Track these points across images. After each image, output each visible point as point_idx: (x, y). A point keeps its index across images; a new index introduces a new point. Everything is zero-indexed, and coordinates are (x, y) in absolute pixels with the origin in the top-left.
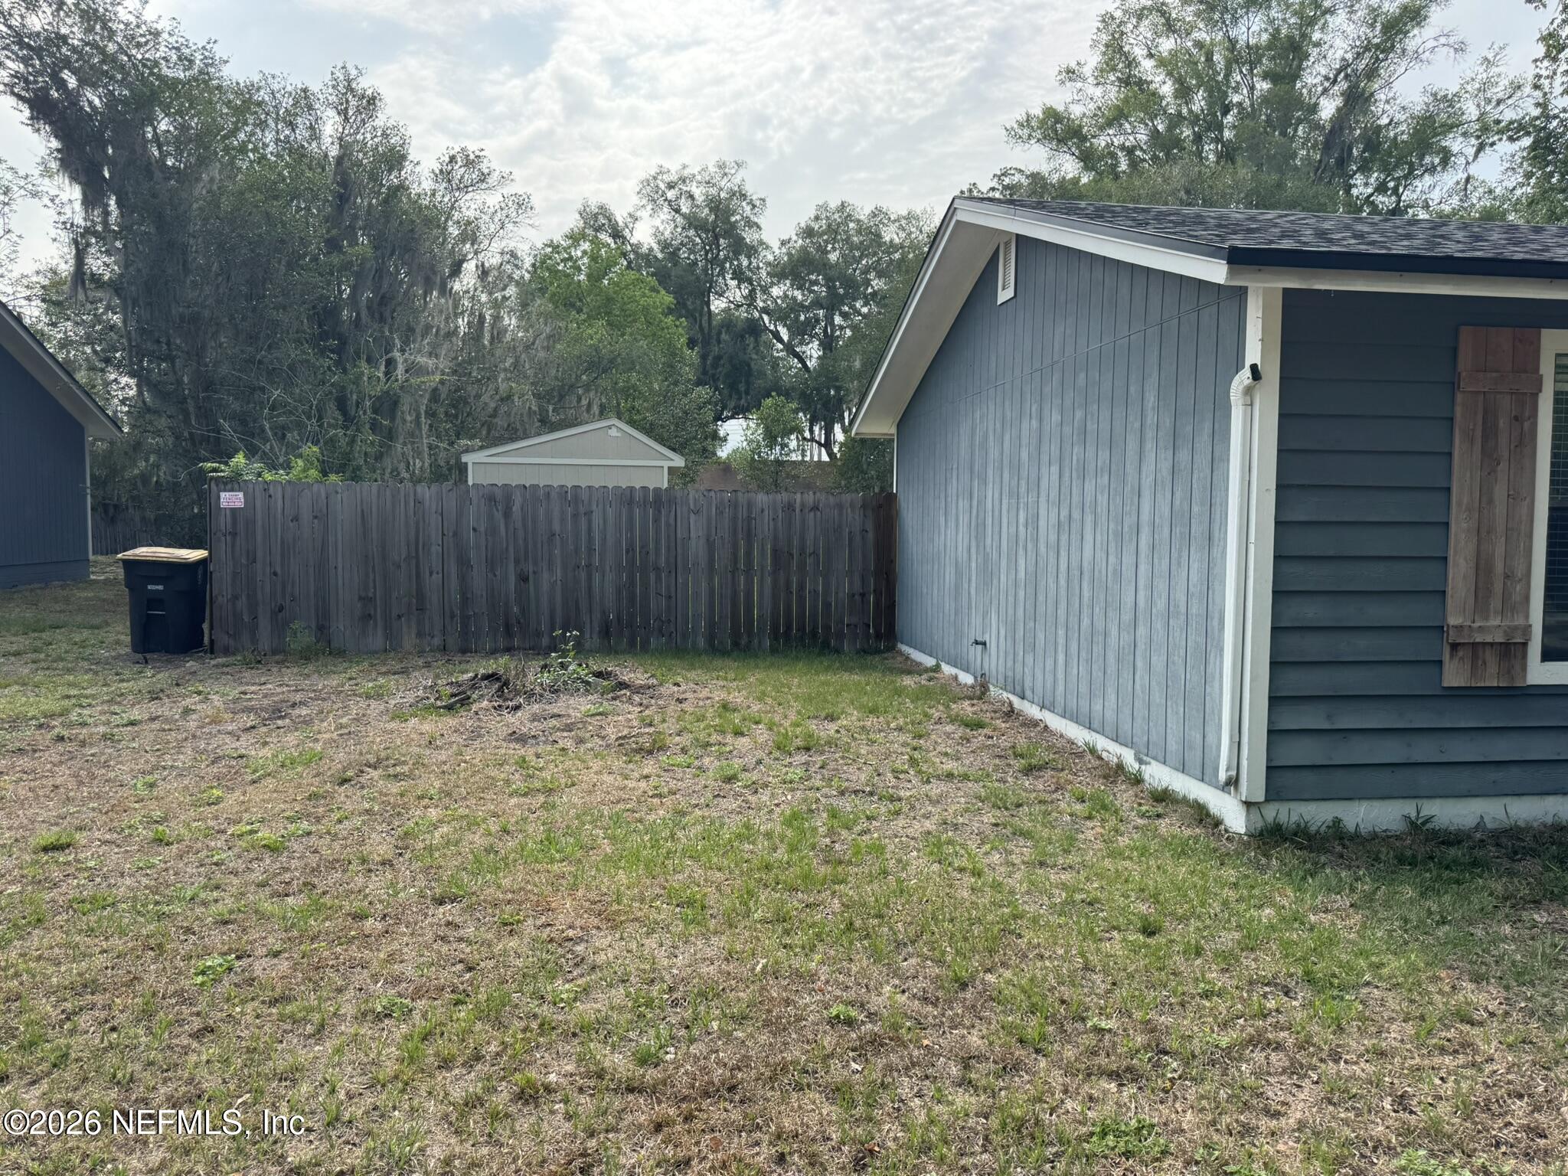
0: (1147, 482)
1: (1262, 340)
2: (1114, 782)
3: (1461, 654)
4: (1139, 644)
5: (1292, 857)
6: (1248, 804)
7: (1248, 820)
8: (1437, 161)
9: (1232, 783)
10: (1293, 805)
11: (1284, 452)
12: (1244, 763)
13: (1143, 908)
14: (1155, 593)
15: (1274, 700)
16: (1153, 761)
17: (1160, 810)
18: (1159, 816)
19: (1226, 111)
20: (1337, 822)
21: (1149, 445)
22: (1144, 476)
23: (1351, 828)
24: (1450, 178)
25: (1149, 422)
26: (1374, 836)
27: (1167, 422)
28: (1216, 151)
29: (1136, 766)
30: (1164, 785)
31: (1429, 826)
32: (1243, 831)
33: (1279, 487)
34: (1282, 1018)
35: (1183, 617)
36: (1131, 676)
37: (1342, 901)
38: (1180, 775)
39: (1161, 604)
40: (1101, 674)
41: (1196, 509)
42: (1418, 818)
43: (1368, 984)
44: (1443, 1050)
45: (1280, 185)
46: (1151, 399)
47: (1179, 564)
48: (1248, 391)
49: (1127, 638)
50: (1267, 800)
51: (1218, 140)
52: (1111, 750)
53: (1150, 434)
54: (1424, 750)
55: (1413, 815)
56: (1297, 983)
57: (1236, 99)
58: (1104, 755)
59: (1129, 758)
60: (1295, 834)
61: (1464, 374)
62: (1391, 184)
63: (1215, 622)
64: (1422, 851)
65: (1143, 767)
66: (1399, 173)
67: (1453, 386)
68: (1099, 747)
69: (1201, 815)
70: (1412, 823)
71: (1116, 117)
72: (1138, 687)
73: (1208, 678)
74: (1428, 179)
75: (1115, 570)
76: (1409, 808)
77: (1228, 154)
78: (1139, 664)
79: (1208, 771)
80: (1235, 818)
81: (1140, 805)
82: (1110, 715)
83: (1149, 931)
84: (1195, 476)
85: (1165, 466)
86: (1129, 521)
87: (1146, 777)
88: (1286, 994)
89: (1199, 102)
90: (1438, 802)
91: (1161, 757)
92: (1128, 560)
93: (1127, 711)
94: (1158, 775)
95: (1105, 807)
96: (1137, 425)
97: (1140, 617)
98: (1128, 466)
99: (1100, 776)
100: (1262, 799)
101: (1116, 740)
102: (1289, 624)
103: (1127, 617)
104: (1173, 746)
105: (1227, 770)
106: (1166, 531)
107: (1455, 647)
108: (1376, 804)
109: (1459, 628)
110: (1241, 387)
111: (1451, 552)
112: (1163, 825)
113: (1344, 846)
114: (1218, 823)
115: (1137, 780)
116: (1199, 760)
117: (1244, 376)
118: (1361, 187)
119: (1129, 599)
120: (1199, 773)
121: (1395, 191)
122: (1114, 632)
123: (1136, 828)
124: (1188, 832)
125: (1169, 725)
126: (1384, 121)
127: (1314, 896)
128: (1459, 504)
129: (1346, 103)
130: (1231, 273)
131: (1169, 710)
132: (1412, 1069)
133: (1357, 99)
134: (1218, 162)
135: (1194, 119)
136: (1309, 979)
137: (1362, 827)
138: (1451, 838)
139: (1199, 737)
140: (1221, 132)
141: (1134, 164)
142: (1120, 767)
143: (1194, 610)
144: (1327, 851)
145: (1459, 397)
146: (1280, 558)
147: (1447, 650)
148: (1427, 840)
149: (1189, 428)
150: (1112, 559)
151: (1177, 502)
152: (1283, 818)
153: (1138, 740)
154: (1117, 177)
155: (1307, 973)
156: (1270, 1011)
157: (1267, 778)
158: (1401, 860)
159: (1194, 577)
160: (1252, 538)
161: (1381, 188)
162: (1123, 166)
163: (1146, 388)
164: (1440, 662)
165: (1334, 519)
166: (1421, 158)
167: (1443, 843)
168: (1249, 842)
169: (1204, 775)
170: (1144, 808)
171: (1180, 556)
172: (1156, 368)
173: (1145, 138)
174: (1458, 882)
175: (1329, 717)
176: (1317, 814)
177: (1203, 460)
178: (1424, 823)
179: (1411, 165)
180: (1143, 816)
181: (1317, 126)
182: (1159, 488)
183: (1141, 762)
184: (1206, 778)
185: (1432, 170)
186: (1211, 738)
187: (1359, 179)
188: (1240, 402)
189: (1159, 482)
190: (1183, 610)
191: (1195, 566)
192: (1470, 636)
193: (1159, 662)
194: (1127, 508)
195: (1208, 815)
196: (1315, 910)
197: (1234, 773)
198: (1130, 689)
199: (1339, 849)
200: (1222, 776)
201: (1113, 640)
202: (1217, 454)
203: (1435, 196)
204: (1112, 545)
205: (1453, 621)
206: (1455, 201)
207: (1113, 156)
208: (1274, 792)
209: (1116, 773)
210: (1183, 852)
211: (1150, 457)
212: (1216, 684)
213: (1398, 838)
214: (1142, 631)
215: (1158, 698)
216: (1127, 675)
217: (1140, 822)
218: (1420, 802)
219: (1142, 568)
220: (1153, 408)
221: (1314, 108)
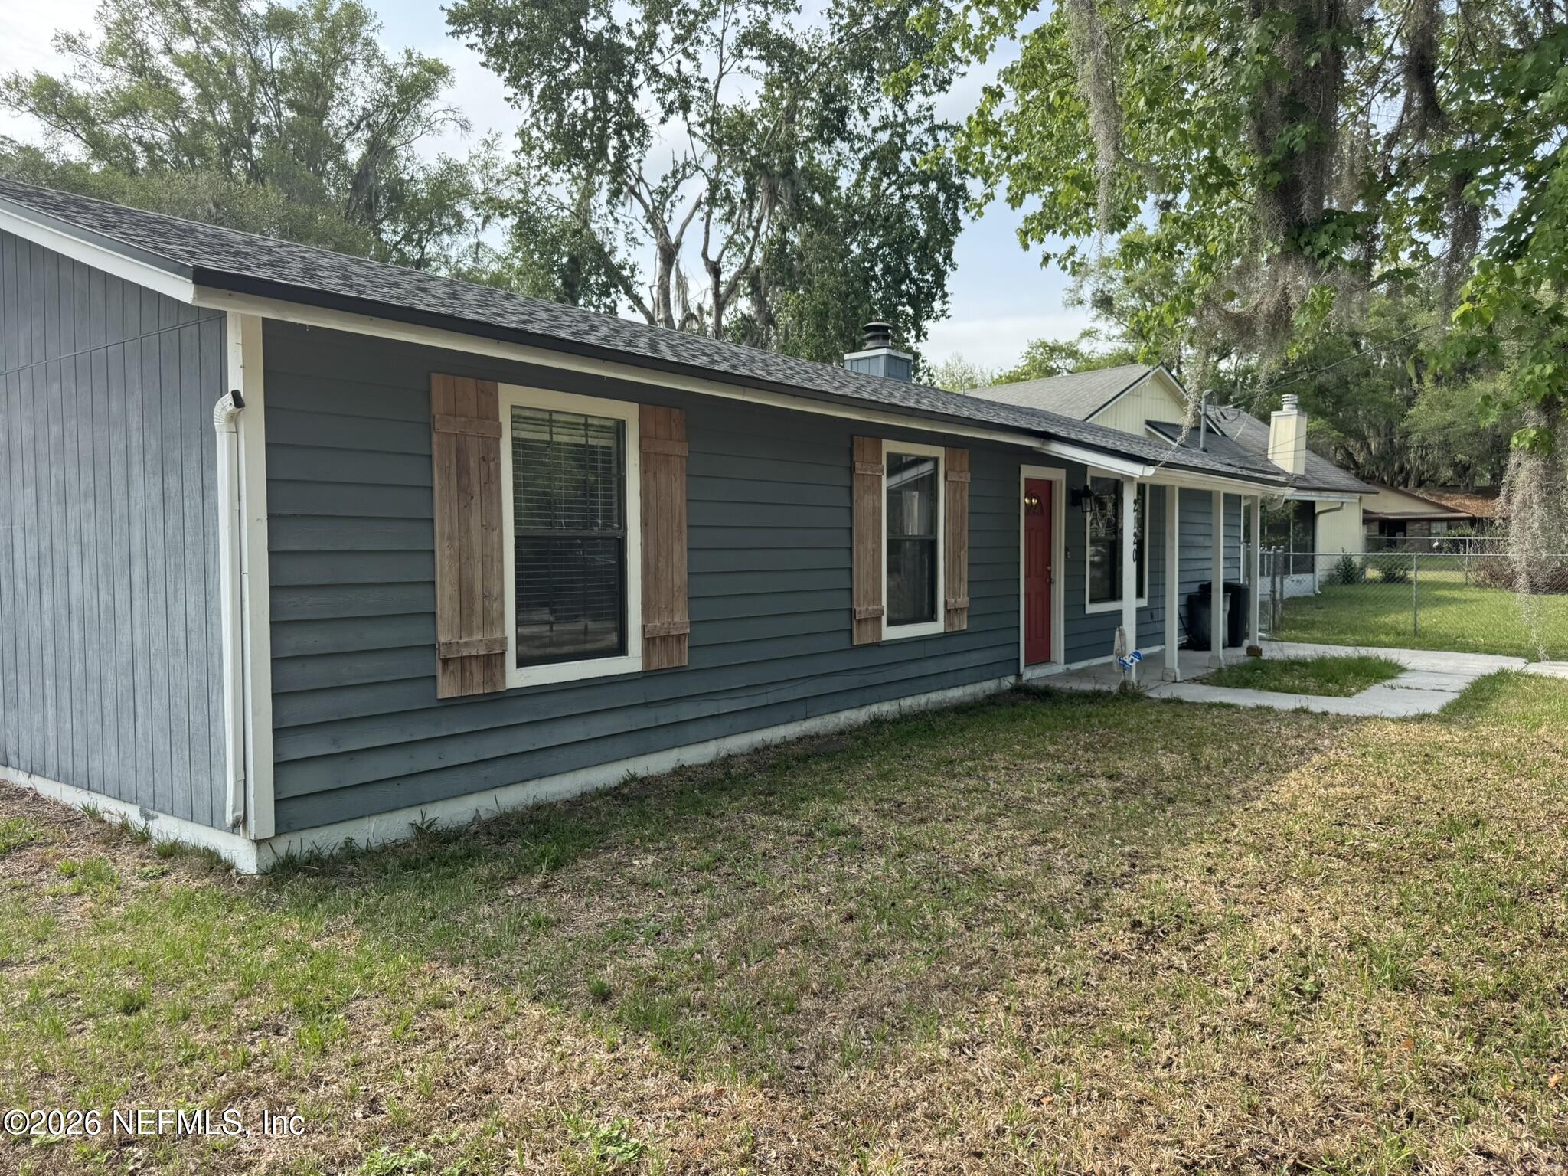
0: (137, 509)
1: (243, 367)
2: (117, 846)
3: (451, 668)
4: (138, 688)
5: (302, 886)
6: (258, 842)
7: (259, 858)
8: (452, 223)
9: (240, 824)
10: (304, 834)
11: (273, 482)
12: (251, 801)
13: (128, 983)
14: (153, 631)
15: (279, 732)
16: (161, 816)
17: (166, 867)
18: (164, 874)
19: (253, 130)
20: (349, 841)
21: (136, 470)
22: (132, 504)
23: (363, 846)
24: (464, 242)
25: (134, 443)
26: (384, 848)
27: (154, 444)
28: (245, 168)
29: (142, 823)
30: (172, 838)
31: (433, 828)
32: (254, 871)
33: (271, 517)
34: (267, 1061)
35: (183, 655)
36: (132, 725)
37: (347, 920)
38: (189, 824)
39: (159, 643)
40: (98, 727)
41: (189, 539)
42: (423, 823)
43: (357, 998)
44: (416, 1041)
45: (311, 217)
46: (135, 419)
47: (176, 597)
48: (233, 418)
49: (125, 682)
50: (278, 834)
51: (247, 158)
52: (113, 810)
53: (136, 458)
54: (426, 759)
55: (419, 823)
56: (289, 1017)
57: (263, 120)
58: (106, 817)
59: (134, 815)
60: (309, 863)
61: (437, 417)
62: (416, 237)
63: (216, 658)
64: (425, 853)
65: (150, 823)
66: (423, 226)
67: (429, 427)
68: (100, 809)
69: (213, 864)
70: (419, 829)
71: (130, 107)
72: (139, 735)
73: (212, 717)
74: (446, 239)
75: (107, 607)
76: (414, 816)
77: (256, 174)
78: (140, 710)
79: (217, 816)
80: (245, 857)
81: (144, 865)
82: (111, 773)
83: (131, 1007)
84: (186, 504)
85: (155, 491)
86: (121, 551)
87: (154, 833)
88: (277, 1033)
89: (224, 114)
90: (440, 805)
91: (168, 809)
92: (122, 595)
93: (130, 763)
94: (167, 828)
95: (99, 878)
96: (122, 446)
97: (139, 659)
98: (114, 492)
99: (99, 843)
100: (272, 834)
101: (119, 797)
102: (289, 654)
103: (124, 659)
104: (180, 795)
105: (234, 811)
106: (161, 562)
107: (446, 662)
108: (386, 817)
109: (449, 645)
110: (224, 414)
111: (438, 579)
112: (168, 885)
113: (356, 864)
114: (229, 867)
115: (145, 838)
116: (207, 805)
117: (226, 402)
118: (390, 233)
119: (126, 639)
120: (207, 818)
121: (419, 242)
122: (110, 676)
123: (136, 892)
124: (194, 885)
125: (175, 772)
126: (407, 177)
127: (320, 922)
128: (442, 536)
129: (370, 150)
130: (198, 294)
131: (174, 756)
132: (386, 1070)
133: (379, 150)
134: (248, 182)
135: (221, 131)
136: (302, 1009)
137: (372, 841)
138: (450, 836)
139: (206, 780)
140: (249, 150)
141: (154, 163)
142: (125, 827)
143: (193, 647)
144: (339, 873)
145: (435, 438)
146: (276, 589)
147: (439, 665)
148: (431, 842)
149: (177, 453)
150: (103, 595)
151: (170, 532)
152: (295, 849)
153: (145, 793)
154: (134, 172)
155: (299, 1004)
156: (255, 1056)
157: (276, 812)
158: (406, 866)
159: (191, 612)
160: (246, 570)
161: (407, 237)
162: (142, 163)
163: (129, 406)
164: (435, 677)
165: (328, 548)
166: (440, 217)
167: (444, 842)
168: (261, 882)
169: (213, 821)
170: (146, 869)
171: (176, 591)
172: (138, 386)
173: (166, 138)
174: (452, 875)
175: (335, 742)
176: (328, 839)
177: (193, 488)
178: (428, 827)
179: (431, 222)
180: (145, 877)
181: (344, 167)
182: (150, 517)
183: (147, 817)
184: (216, 823)
185: (449, 230)
186: (217, 780)
187: (386, 225)
188: (225, 429)
189: (149, 510)
190: (183, 648)
191: (191, 599)
192: (458, 651)
193: (160, 705)
194: (116, 538)
195: (219, 861)
196: (317, 936)
197: (241, 813)
198: (132, 738)
199: (350, 868)
200: (229, 818)
201: (109, 687)
202: (206, 482)
203: (453, 254)
204: (103, 580)
205: (443, 638)
206: (469, 262)
207: (127, 148)
208: (283, 826)
209: (119, 835)
210: (188, 908)
211: (138, 482)
212: (220, 723)
213: (405, 845)
214: (140, 673)
215: (162, 745)
216: (127, 724)
217: (142, 884)
218: (423, 807)
219: (137, 604)
220: (138, 429)
221: (340, 149)
